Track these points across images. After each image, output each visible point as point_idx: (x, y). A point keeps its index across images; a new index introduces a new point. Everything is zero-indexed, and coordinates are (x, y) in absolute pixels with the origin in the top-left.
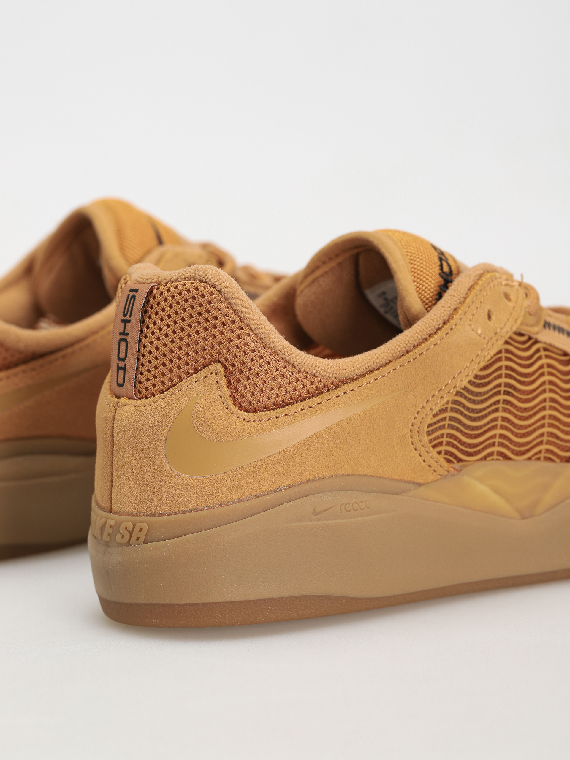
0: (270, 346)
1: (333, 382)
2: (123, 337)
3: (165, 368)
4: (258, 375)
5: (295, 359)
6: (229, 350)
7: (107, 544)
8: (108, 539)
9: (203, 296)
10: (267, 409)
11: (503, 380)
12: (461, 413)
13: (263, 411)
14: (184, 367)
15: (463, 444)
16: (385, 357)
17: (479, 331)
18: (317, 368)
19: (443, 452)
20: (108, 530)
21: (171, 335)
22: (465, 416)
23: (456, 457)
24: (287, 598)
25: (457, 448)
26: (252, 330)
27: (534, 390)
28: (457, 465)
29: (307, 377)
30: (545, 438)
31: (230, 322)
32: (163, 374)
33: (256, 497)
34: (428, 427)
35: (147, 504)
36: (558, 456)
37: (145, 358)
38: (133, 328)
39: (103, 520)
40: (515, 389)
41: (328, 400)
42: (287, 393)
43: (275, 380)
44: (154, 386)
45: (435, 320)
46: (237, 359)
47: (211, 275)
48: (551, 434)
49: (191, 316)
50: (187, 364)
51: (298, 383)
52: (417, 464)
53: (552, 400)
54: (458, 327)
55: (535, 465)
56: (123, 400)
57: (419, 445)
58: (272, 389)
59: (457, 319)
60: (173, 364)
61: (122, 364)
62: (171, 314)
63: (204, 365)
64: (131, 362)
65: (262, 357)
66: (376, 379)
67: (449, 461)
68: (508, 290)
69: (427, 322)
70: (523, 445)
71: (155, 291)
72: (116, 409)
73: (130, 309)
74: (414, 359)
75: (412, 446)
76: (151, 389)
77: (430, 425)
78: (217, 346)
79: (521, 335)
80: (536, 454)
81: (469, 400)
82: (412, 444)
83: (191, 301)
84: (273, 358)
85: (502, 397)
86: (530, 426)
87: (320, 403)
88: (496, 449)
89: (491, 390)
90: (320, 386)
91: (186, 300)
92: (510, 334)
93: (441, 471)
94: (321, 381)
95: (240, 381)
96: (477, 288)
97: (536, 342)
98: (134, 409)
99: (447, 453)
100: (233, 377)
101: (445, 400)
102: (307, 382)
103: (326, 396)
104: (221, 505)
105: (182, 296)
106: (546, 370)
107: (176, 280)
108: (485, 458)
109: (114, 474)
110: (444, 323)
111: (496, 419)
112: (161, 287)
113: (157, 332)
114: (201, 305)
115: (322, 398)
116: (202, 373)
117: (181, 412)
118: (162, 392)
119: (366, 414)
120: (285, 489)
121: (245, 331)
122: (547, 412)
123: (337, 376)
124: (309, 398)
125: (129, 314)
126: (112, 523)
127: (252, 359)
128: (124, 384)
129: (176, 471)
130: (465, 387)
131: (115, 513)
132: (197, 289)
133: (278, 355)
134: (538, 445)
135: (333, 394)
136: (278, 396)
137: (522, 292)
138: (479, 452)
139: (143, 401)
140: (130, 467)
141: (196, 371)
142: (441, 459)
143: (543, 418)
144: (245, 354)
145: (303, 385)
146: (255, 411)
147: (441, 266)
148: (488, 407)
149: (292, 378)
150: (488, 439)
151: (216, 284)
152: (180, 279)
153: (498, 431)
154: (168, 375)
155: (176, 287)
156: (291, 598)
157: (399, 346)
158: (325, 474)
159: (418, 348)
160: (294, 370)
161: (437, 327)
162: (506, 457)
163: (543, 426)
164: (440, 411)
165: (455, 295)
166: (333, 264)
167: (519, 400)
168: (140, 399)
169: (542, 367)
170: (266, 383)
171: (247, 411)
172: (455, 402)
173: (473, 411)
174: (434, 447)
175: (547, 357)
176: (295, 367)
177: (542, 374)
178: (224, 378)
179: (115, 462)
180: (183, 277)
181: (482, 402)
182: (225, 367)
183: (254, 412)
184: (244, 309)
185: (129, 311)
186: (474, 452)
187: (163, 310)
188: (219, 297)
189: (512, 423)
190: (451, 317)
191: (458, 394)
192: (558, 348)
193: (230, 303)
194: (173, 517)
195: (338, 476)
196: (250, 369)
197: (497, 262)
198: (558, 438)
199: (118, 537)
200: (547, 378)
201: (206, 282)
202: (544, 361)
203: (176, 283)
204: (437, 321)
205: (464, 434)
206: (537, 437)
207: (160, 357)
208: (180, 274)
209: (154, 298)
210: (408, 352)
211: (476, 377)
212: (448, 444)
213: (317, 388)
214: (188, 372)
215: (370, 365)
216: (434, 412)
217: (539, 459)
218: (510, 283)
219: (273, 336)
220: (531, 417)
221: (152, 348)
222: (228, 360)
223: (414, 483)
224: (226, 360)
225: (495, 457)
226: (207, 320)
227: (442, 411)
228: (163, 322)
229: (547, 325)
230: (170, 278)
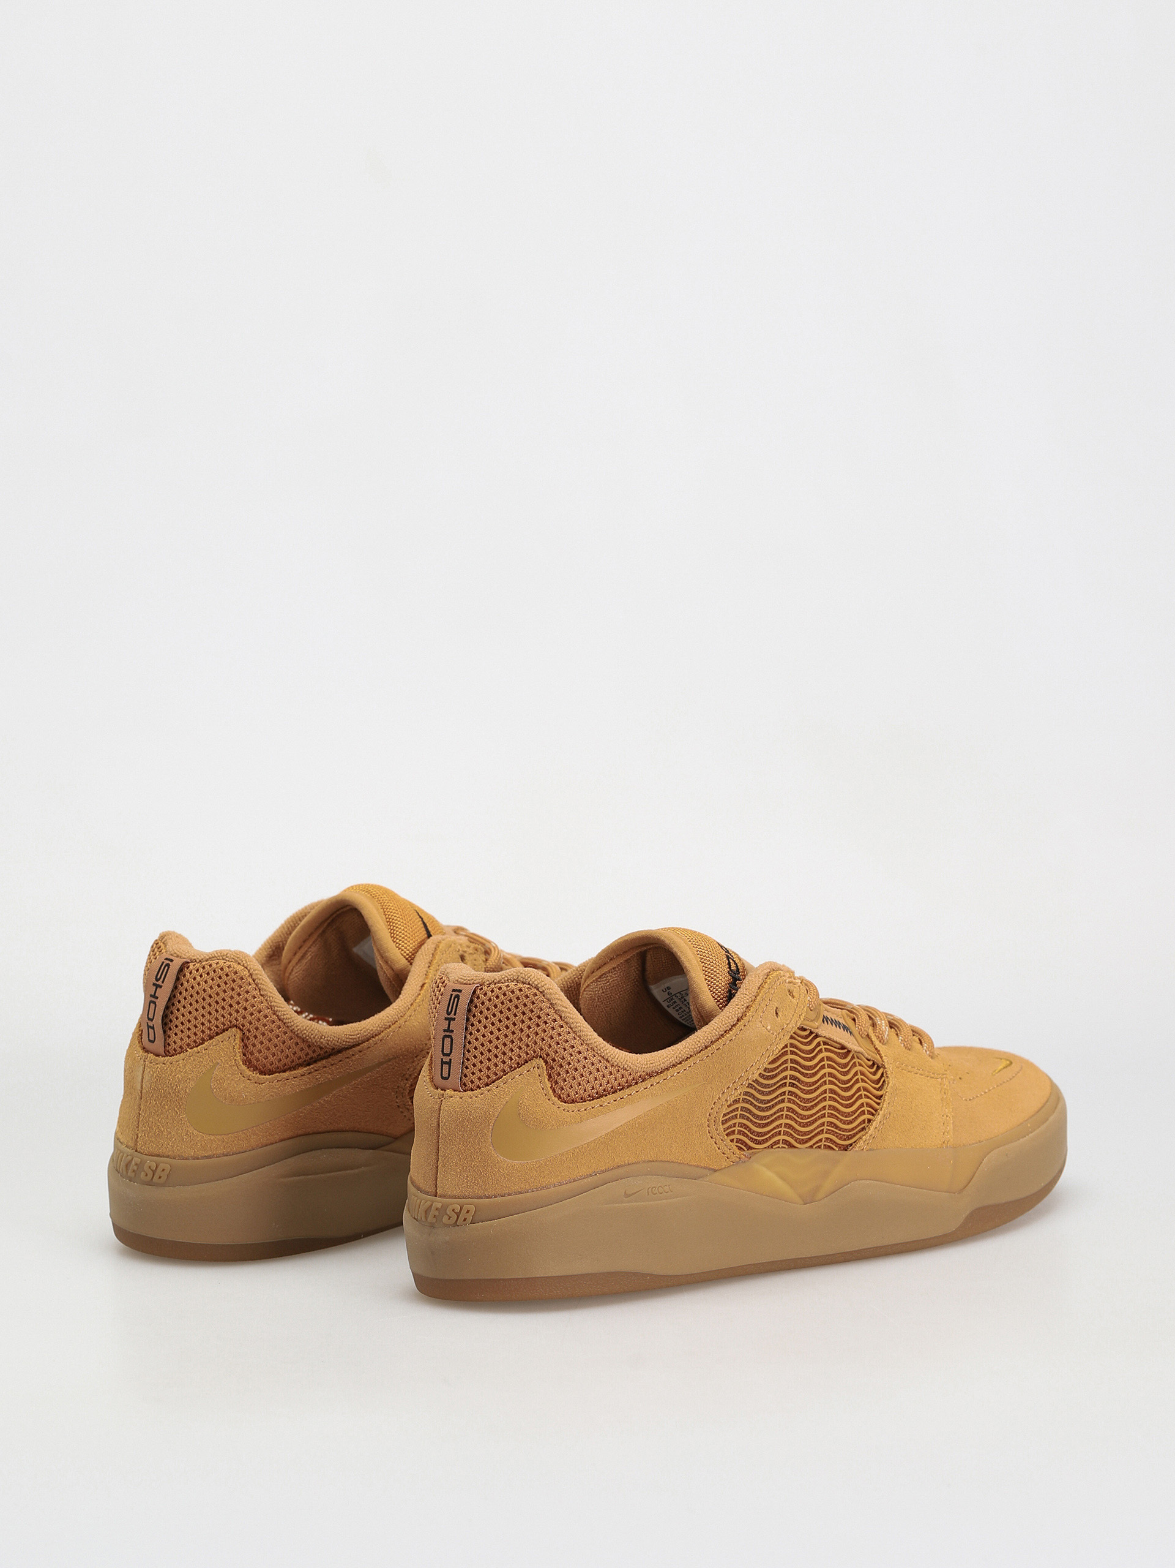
0: (588, 1042)
1: (640, 1076)
2: (448, 1034)
3: (490, 1062)
4: (576, 1070)
5: (609, 1055)
6: (551, 1046)
7: (432, 1226)
8: (434, 1220)
9: (527, 997)
10: (583, 1100)
11: (789, 1073)
12: (752, 1104)
13: (579, 1102)
14: (508, 1062)
15: (753, 1132)
16: (687, 1052)
17: (769, 1027)
18: (628, 1063)
19: (735, 1140)
20: (433, 1212)
21: (496, 1033)
22: (755, 1106)
23: (746, 1145)
24: (600, 1274)
25: (747, 1136)
26: (571, 1029)
27: (816, 1082)
28: (747, 1153)
29: (619, 1071)
30: (825, 1128)
31: (552, 1020)
32: (489, 1068)
33: (574, 1181)
34: (723, 1117)
35: (473, 1188)
36: (837, 1144)
37: (470, 1054)
38: (458, 1026)
39: (429, 1203)
40: (799, 1080)
41: (637, 1092)
42: (601, 1085)
43: (591, 1074)
44: (480, 1079)
45: (730, 1018)
46: (557, 1054)
47: (534, 977)
48: (831, 1124)
49: (515, 1015)
50: (511, 1059)
51: (611, 1076)
52: (713, 1151)
53: (832, 1091)
54: (751, 1023)
55: (816, 1152)
56: (449, 1092)
57: (715, 1133)
58: (588, 1082)
59: (749, 1016)
60: (498, 1059)
61: (446, 1059)
62: (496, 1013)
63: (526, 1060)
64: (456, 1057)
65: (580, 1053)
66: (678, 1073)
67: (740, 1148)
68: (792, 988)
69: (723, 1019)
70: (805, 1134)
71: (478, 992)
72: (442, 1101)
73: (454, 1007)
74: (712, 1054)
75: (709, 1134)
76: (477, 1082)
77: (725, 1115)
78: (540, 1043)
79: (804, 1030)
80: (817, 1142)
81: (759, 1091)
82: (709, 1132)
83: (515, 1001)
84: (591, 1053)
85: (787, 1089)
86: (812, 1116)
87: (631, 1095)
88: (781, 1137)
89: (778, 1082)
90: (630, 1078)
91: (511, 1001)
92: (795, 1029)
93: (734, 1158)
94: (630, 1075)
95: (560, 1075)
96: (766, 986)
97: (817, 1036)
98: (461, 1100)
99: (738, 1141)
100: (553, 1071)
101: (739, 1092)
102: (619, 1075)
103: (634, 1088)
104: (543, 1188)
105: (506, 997)
106: (826, 1062)
107: (499, 982)
108: (772, 1146)
109: (440, 1160)
110: (738, 1020)
111: (782, 1110)
112: (485, 988)
113: (482, 1030)
114: (525, 1005)
115: (632, 1090)
116: (525, 1067)
117: (507, 1103)
118: (487, 1085)
119: (670, 1105)
120: (599, 1174)
121: (566, 1029)
122: (827, 1103)
123: (645, 1069)
124: (620, 1091)
125: (453, 1013)
126: (439, 1205)
127: (571, 1055)
128: (449, 1077)
129: (502, 1157)
130: (756, 1080)
131: (440, 1197)
132: (521, 990)
133: (594, 1051)
134: (818, 1133)
135: (642, 1086)
136: (593, 1088)
137: (803, 988)
138: (767, 1140)
139: (469, 1093)
140: (457, 1153)
141: (519, 1065)
142: (733, 1145)
143: (824, 1108)
144: (565, 1049)
145: (616, 1078)
146: (573, 1102)
147: (729, 964)
148: (775, 1098)
149: (606, 1072)
150: (774, 1128)
151: (539, 986)
152: (503, 981)
153: (784, 1121)
154: (493, 1069)
155: (500, 988)
156: (603, 1274)
157: (699, 1042)
158: (634, 1160)
159: (716, 1044)
160: (608, 1065)
161: (732, 1024)
162: (791, 1146)
163: (823, 1116)
164: (733, 1102)
165: (747, 993)
166: (622, 960)
167: (802, 1091)
168: (465, 1091)
169: (822, 1060)
170: (583, 1076)
171: (565, 1102)
172: (746, 1093)
173: (762, 1102)
174: (727, 1135)
175: (826, 1050)
176: (609, 1062)
177: (823, 1067)
178: (545, 1071)
179: (441, 1150)
180: (506, 979)
181: (770, 1093)
182: (546, 1062)
183: (571, 1103)
184: (564, 1009)
185: (454, 1010)
186: (763, 1140)
187: (488, 1009)
188: (542, 998)
189: (796, 1113)
190: (744, 1015)
191: (750, 1086)
192: (836, 1042)
193: (551, 1004)
194: (499, 1199)
195: (644, 1162)
196: (569, 1064)
197: (781, 961)
198: (837, 1127)
199: (445, 1219)
200: (827, 1070)
201: (529, 984)
202: (824, 1054)
203: (500, 985)
204: (732, 1018)
205: (754, 1123)
206: (818, 1127)
207: (486, 1053)
208: (503, 977)
209: (478, 998)
210: (706, 1048)
211: (765, 1070)
212: (740, 1132)
213: (627, 1081)
214: (511, 1066)
215: (673, 1060)
216: (729, 1103)
217: (819, 1147)
218: (792, 979)
219: (589, 1034)
220: (812, 1107)
221: (477, 1044)
222: (549, 1055)
223: (710, 1169)
224: (548, 1055)
225: (781, 1145)
226: (530, 1019)
227: (736, 1101)
228: (488, 1020)
229: (825, 1019)
230: (493, 980)
